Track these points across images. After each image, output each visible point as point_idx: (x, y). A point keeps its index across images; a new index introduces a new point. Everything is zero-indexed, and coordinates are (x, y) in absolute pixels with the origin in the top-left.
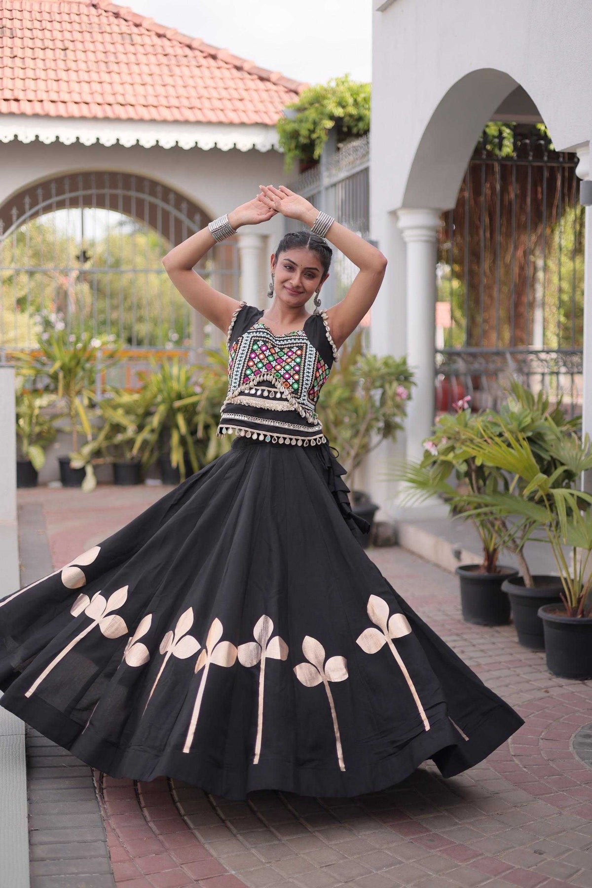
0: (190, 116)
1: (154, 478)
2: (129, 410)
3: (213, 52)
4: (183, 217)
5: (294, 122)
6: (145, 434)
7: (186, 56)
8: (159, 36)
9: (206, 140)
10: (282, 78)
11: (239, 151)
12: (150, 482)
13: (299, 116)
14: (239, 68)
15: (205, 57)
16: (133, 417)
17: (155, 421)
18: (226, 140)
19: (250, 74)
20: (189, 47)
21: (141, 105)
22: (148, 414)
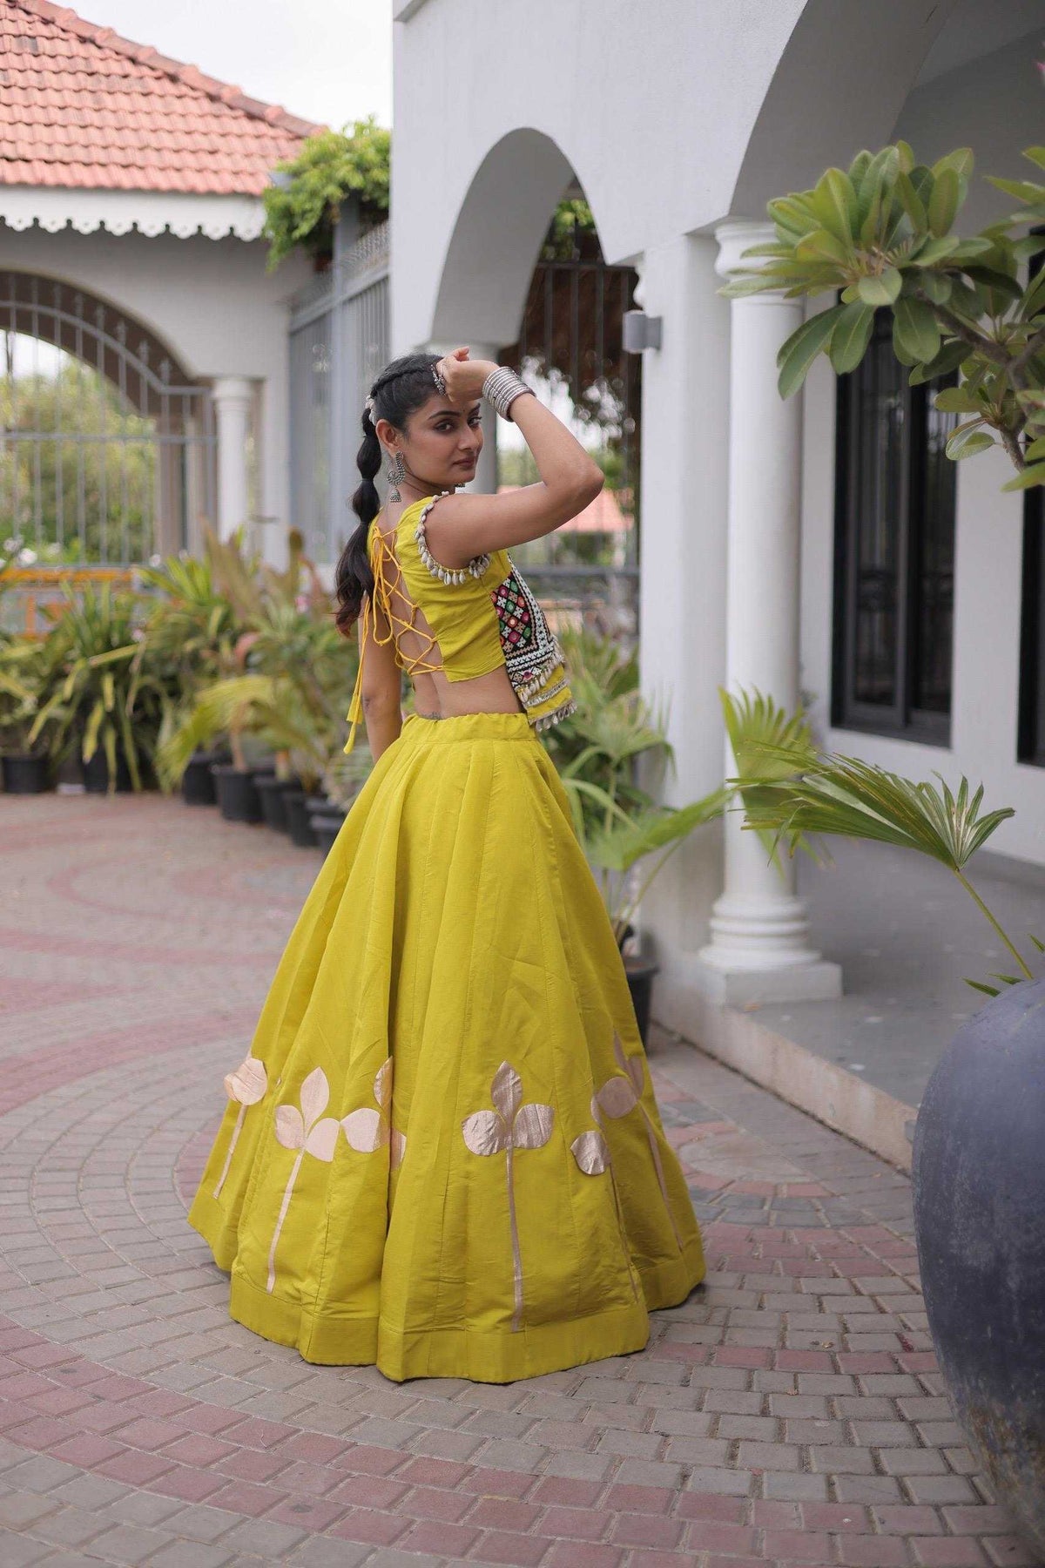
0: (126, 179)
1: (71, 782)
2: (26, 670)
3: (171, 70)
4: (119, 347)
5: (288, 193)
6: (53, 710)
7: (126, 76)
8: (83, 40)
9: (152, 219)
10: (283, 115)
11: (207, 238)
12: (64, 789)
13: (296, 182)
14: (213, 98)
15: (158, 78)
16: (33, 681)
17: (68, 688)
18: (184, 220)
19: (231, 108)
20: (133, 60)
21: (40, 160)
22: (59, 675)
